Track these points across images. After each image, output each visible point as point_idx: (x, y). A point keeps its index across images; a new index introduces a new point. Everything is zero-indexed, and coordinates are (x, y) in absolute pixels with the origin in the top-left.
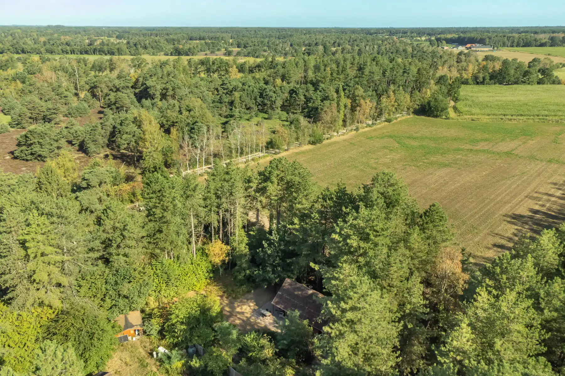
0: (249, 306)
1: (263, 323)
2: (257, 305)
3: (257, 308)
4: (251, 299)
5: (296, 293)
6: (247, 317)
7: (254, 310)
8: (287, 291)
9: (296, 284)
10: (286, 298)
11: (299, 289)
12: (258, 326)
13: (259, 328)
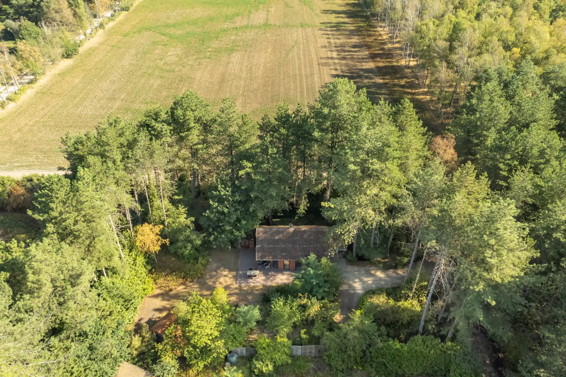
0: (225, 276)
1: (258, 284)
2: (230, 270)
3: (234, 273)
4: (218, 268)
5: (276, 238)
6: (236, 288)
7: (234, 276)
8: (265, 240)
9: (271, 229)
10: (269, 248)
11: (278, 232)
12: (257, 290)
13: (261, 291)
